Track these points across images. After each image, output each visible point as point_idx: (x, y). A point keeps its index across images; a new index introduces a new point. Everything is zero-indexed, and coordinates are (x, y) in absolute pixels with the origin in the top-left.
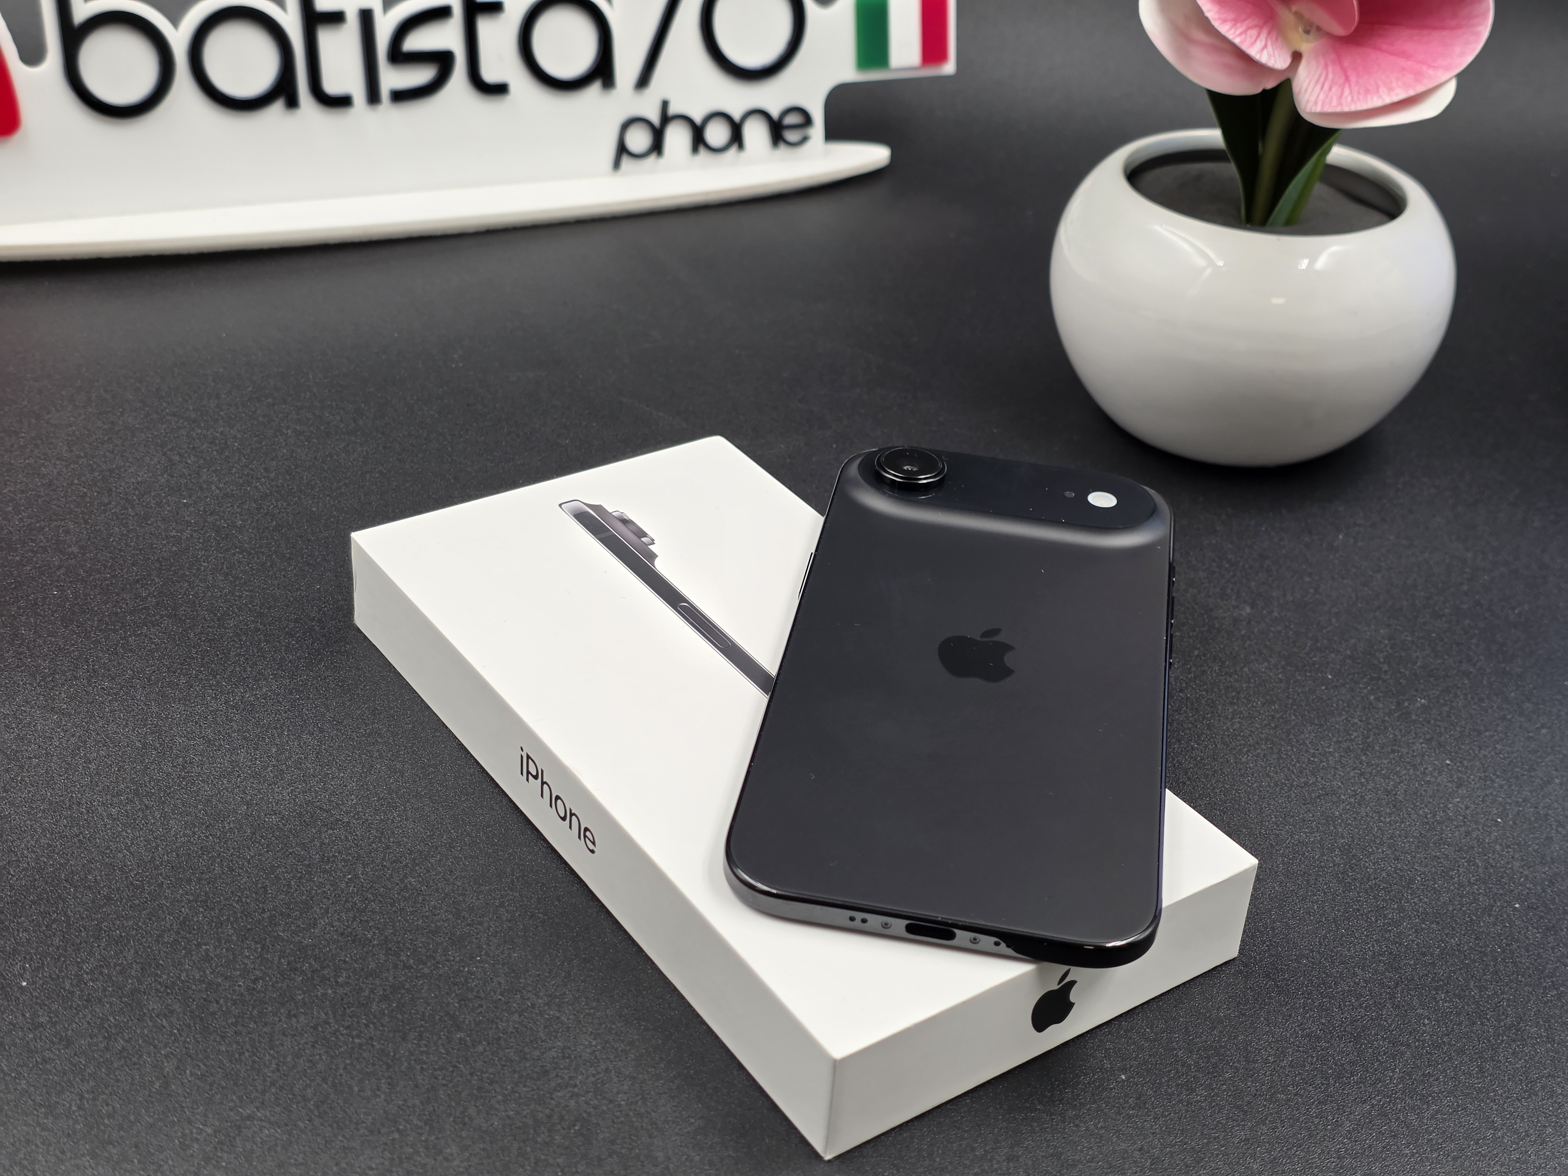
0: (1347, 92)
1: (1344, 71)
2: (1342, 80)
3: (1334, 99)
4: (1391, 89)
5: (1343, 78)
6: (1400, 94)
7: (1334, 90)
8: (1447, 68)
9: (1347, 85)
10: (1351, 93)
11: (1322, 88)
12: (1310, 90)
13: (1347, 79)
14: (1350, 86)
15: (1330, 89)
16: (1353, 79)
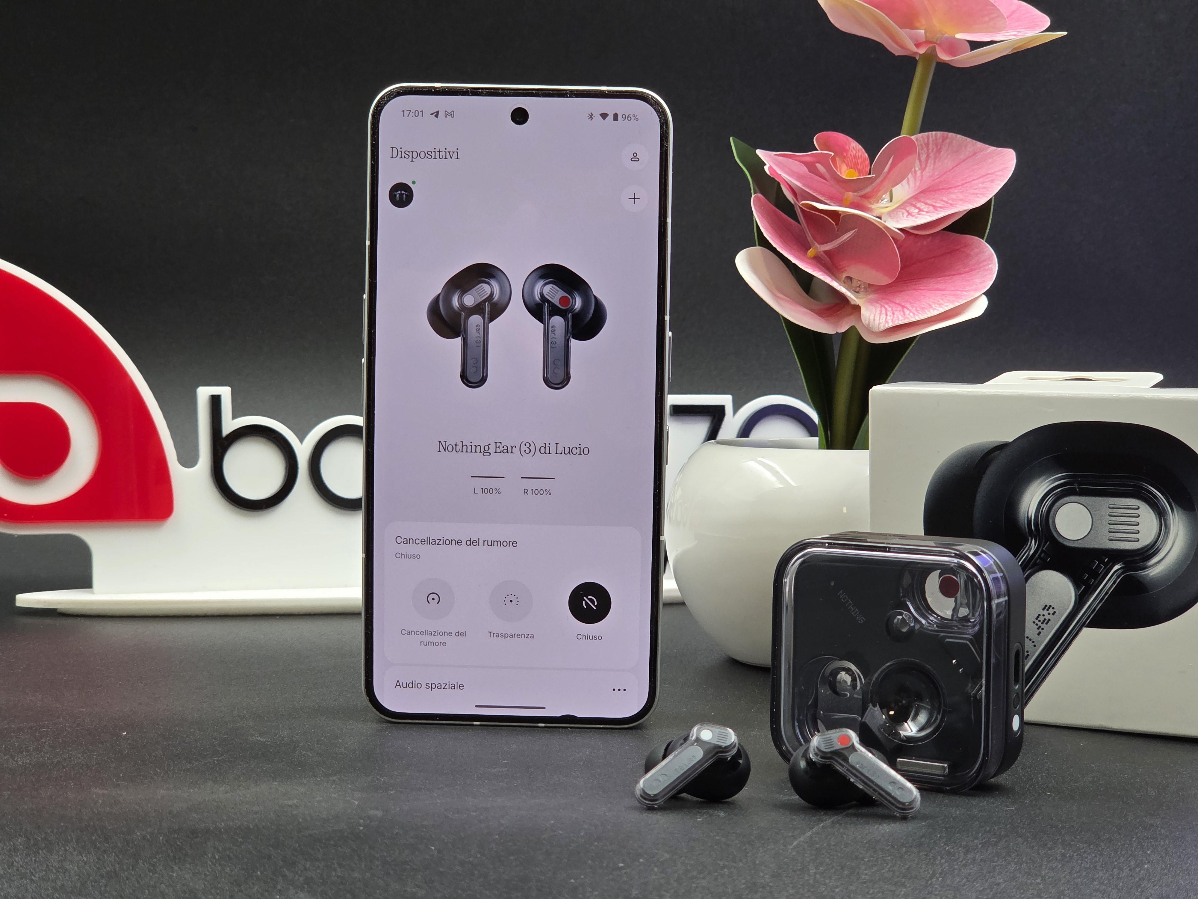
0: (907, 312)
1: (899, 304)
2: (900, 308)
3: (900, 316)
4: (940, 305)
5: (900, 307)
6: (948, 306)
7: (896, 313)
8: (976, 290)
9: (905, 310)
10: (911, 311)
11: (887, 315)
12: (877, 318)
13: (903, 307)
14: (908, 309)
15: (893, 314)
16: (908, 306)
